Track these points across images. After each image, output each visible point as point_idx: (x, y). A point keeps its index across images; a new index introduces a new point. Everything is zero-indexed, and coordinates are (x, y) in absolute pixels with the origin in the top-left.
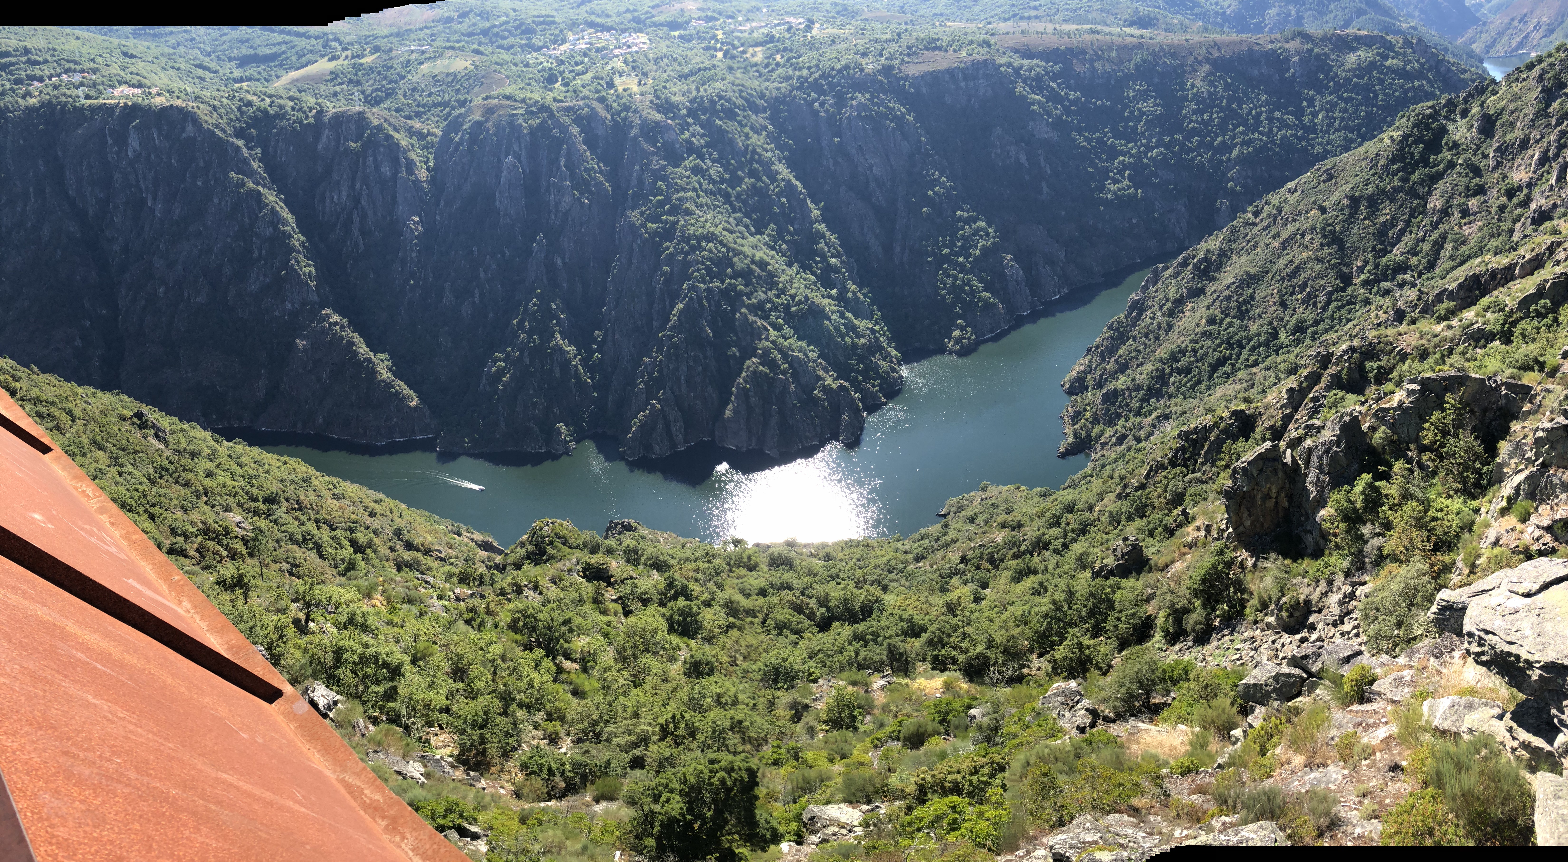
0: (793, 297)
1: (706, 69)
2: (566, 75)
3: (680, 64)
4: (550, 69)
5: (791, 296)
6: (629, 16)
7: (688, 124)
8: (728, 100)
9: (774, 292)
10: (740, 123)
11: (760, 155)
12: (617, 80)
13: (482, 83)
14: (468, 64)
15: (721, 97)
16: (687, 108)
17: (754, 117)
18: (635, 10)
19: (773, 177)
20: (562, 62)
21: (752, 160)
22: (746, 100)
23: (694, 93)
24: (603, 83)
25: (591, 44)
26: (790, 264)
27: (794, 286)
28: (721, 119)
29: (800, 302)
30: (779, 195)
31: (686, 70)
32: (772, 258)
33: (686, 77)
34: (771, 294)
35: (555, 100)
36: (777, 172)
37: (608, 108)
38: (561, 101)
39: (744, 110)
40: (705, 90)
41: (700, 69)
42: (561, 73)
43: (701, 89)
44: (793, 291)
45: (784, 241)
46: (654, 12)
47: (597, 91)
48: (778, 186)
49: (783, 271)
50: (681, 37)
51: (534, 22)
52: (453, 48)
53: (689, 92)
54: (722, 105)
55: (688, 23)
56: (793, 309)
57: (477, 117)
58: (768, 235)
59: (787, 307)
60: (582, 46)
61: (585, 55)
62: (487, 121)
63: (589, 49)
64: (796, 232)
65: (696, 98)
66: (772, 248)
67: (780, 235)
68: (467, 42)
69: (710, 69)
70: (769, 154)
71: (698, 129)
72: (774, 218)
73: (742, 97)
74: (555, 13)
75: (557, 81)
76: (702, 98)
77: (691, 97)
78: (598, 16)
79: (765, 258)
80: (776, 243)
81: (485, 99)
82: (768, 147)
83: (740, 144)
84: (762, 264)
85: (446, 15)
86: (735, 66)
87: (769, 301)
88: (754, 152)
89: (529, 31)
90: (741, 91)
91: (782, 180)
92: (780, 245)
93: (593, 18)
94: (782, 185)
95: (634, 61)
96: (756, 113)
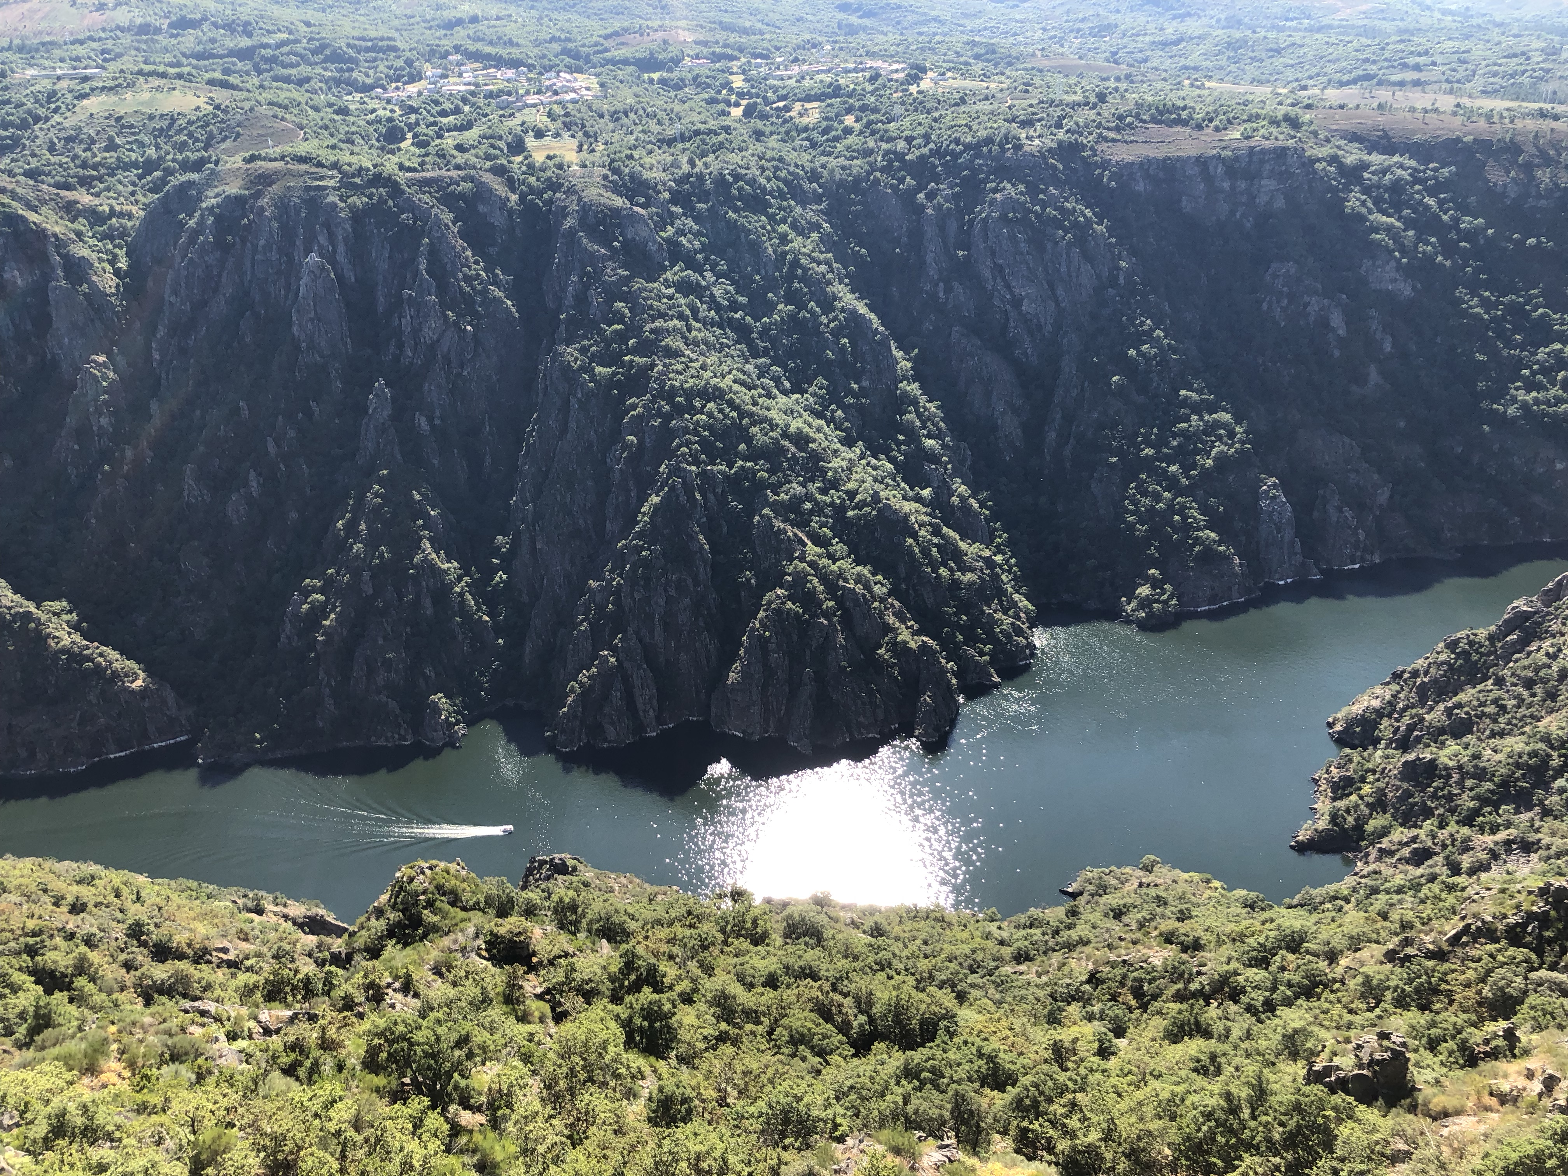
0: (852, 494)
1: (709, 132)
2: (422, 129)
3: (659, 123)
4: (390, 120)
5: (847, 492)
6: (556, 47)
7: (671, 214)
8: (752, 182)
9: (817, 485)
10: (771, 218)
11: (805, 270)
12: (530, 141)
13: (238, 135)
14: (201, 102)
15: (737, 177)
16: (669, 190)
17: (799, 209)
18: (568, 40)
19: (828, 304)
20: (413, 110)
21: (791, 277)
22: (785, 182)
23: (686, 168)
24: (502, 144)
25: (477, 85)
26: (848, 442)
27: (854, 476)
28: (736, 210)
29: (864, 504)
30: (837, 333)
31: (670, 132)
32: (819, 430)
33: (670, 142)
34: (813, 487)
35: (401, 167)
36: (835, 298)
37: (511, 184)
38: (414, 170)
39: (782, 196)
40: (706, 165)
41: (697, 133)
42: (411, 127)
43: (699, 164)
44: (851, 486)
45: (841, 406)
46: (607, 44)
47: (488, 157)
48: (835, 319)
49: (836, 452)
50: (663, 82)
51: (349, 45)
52: (164, 75)
53: (676, 164)
54: (740, 189)
55: (676, 61)
56: (850, 513)
57: (233, 189)
58: (814, 395)
59: (839, 510)
60: (455, 86)
61: (464, 100)
62: (258, 195)
63: (473, 94)
64: (863, 393)
65: (690, 175)
66: (820, 415)
67: (833, 396)
68: (195, 67)
69: (716, 134)
70: (823, 268)
71: (690, 223)
72: (826, 369)
73: (777, 178)
74: (396, 35)
75: (403, 139)
76: (700, 177)
77: (679, 173)
78: (491, 43)
79: (806, 429)
80: (826, 408)
81: (247, 161)
82: (822, 257)
83: (770, 251)
84: (801, 440)
85: (139, 21)
86: (768, 130)
87: (809, 498)
88: (795, 263)
89: (336, 57)
90: (776, 168)
91: (843, 310)
92: (833, 412)
93: (479, 46)
94: (841, 317)
95: (567, 115)
96: (803, 203)
